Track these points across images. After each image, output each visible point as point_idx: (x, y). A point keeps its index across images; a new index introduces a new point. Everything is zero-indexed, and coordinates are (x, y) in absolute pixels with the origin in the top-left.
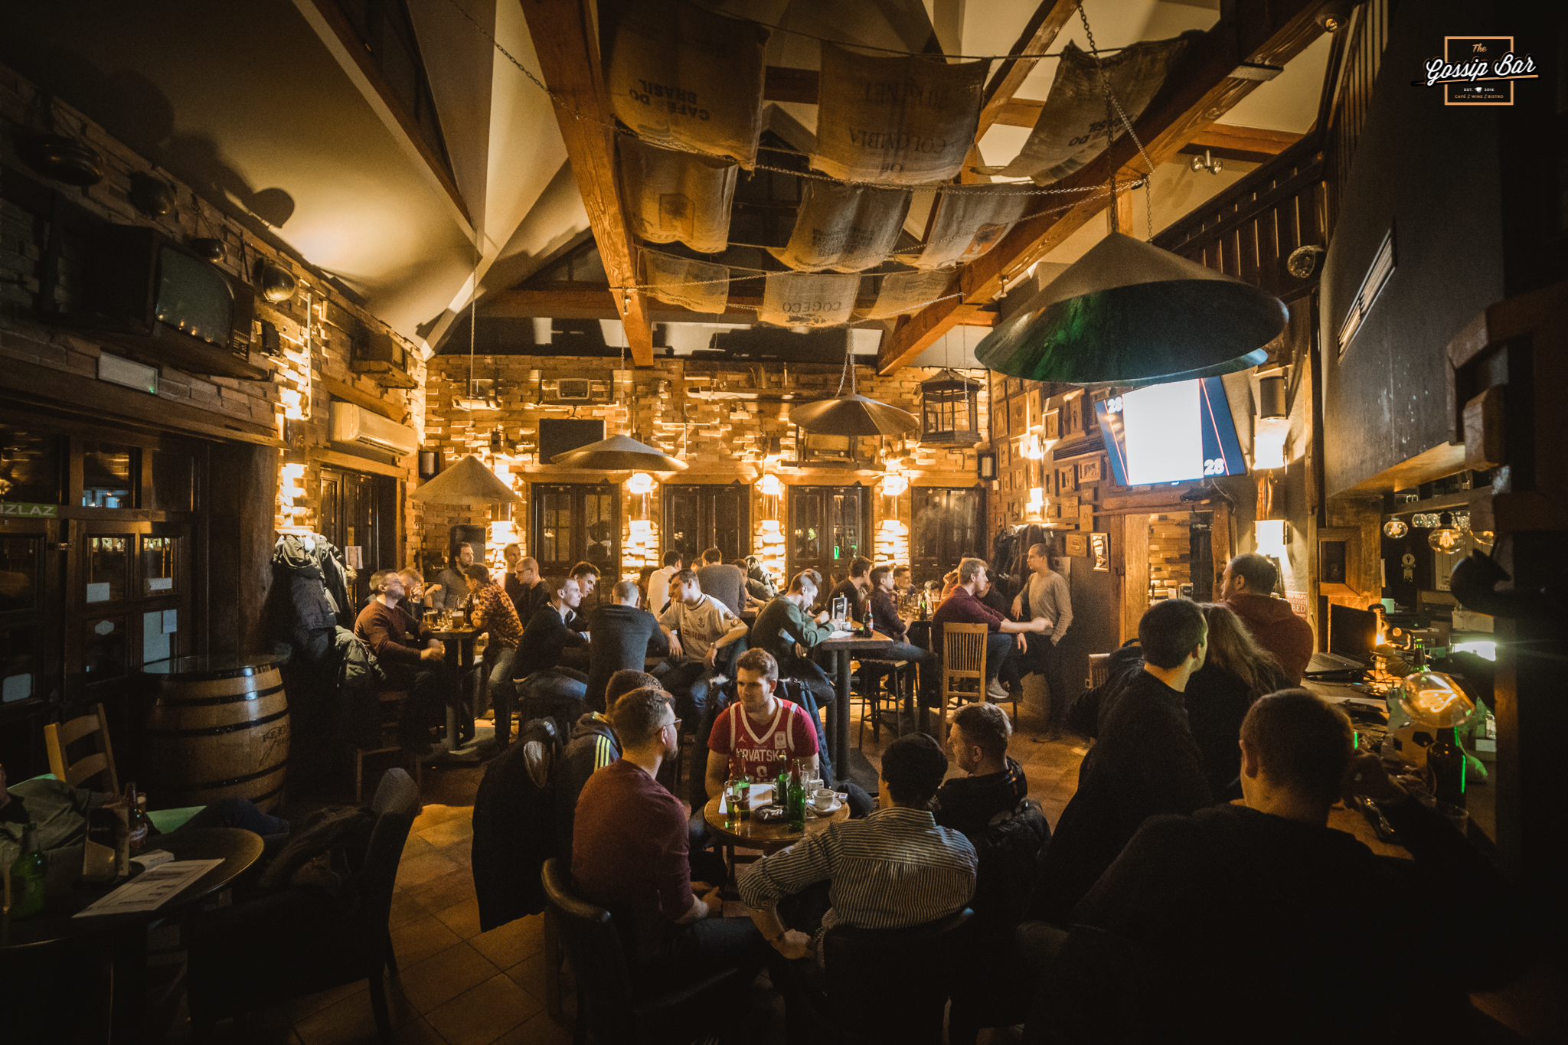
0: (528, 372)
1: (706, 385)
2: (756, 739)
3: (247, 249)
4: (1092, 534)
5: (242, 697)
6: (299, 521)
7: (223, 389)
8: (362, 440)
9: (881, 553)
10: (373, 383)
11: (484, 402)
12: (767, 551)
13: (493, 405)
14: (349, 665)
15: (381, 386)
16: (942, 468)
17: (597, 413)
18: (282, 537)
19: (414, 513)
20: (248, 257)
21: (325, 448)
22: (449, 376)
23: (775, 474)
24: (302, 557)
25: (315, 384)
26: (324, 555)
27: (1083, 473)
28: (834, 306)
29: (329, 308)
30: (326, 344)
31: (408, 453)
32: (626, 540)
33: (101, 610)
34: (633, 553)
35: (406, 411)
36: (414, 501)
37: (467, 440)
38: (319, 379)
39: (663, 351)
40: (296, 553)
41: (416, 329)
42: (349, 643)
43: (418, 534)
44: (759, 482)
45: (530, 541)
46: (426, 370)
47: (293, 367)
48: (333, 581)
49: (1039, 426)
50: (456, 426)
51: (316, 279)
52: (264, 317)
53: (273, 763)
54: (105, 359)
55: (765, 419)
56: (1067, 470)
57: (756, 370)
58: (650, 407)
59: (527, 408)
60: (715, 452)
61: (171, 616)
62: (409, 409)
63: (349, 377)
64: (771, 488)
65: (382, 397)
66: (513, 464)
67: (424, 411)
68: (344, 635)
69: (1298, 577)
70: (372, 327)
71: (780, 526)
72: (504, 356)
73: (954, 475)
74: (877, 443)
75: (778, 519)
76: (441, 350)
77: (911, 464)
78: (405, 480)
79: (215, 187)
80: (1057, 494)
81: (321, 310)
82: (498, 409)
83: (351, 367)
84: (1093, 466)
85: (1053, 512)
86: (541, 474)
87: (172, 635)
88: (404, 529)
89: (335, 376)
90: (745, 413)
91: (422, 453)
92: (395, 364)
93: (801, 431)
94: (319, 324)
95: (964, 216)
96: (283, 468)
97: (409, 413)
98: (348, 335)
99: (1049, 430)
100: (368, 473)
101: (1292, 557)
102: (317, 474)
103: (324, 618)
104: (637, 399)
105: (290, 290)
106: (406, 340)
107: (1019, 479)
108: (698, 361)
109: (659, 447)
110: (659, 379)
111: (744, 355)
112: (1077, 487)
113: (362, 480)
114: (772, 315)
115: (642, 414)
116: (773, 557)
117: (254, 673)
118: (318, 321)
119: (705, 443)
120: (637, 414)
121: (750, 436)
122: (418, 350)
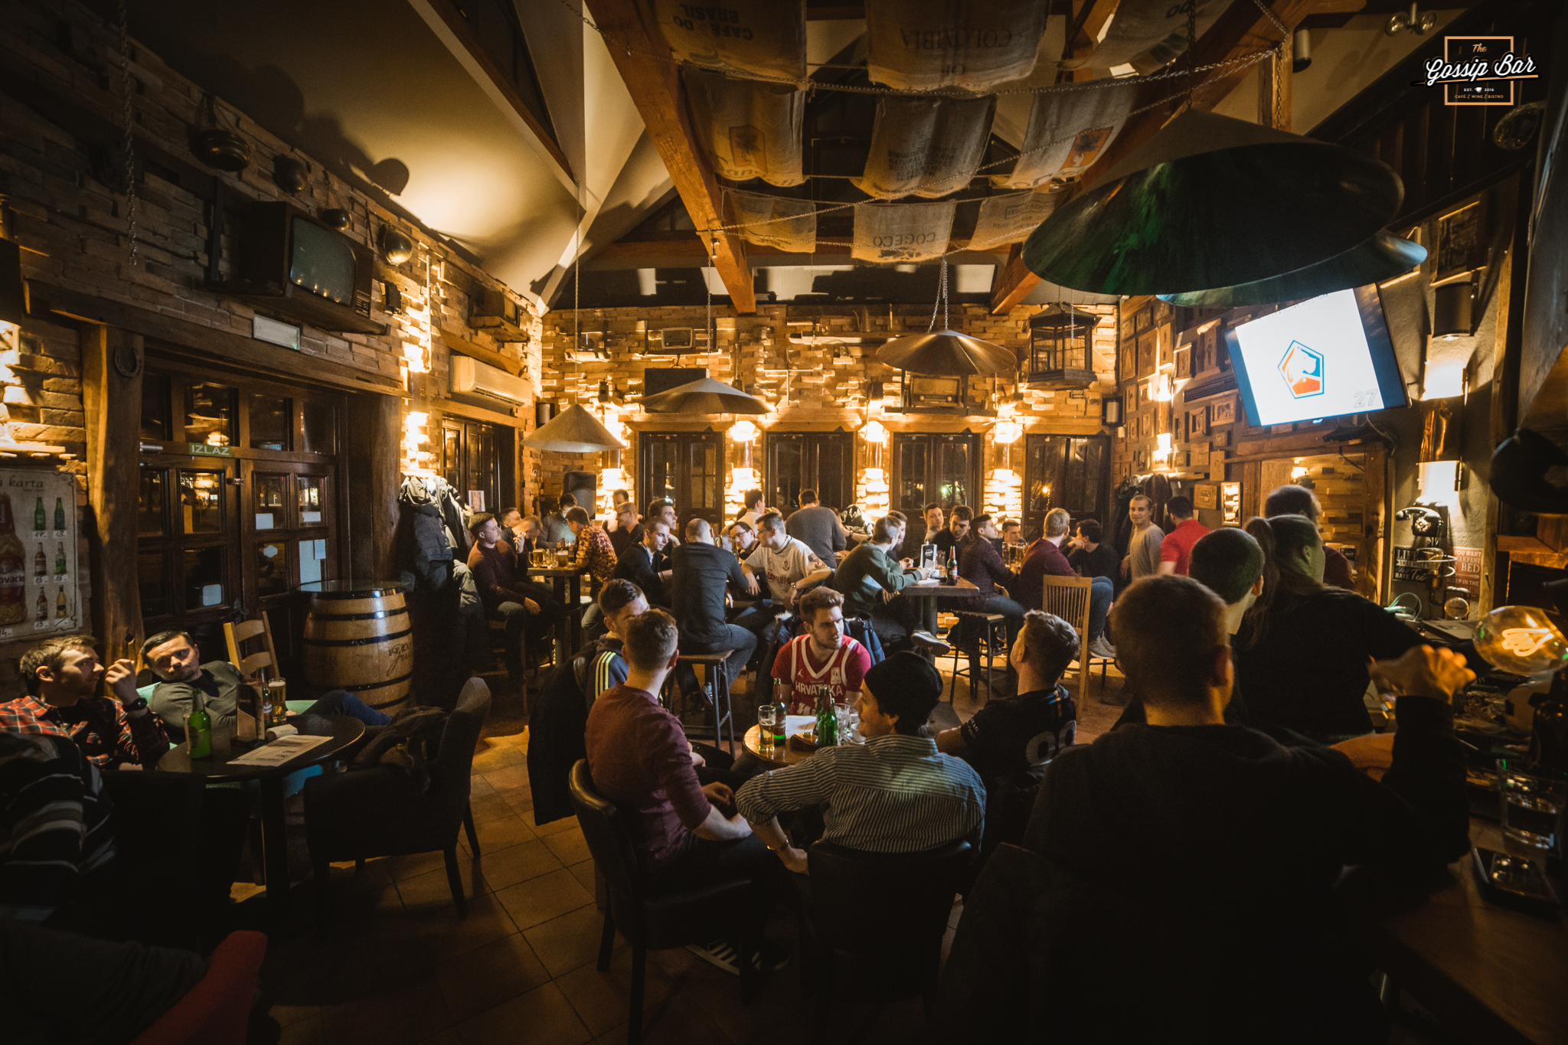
0: (634, 324)
1: (809, 330)
2: (813, 674)
3: (371, 217)
4: (1223, 484)
5: (372, 616)
6: (424, 465)
7: (353, 344)
8: (477, 391)
9: (991, 505)
10: (489, 338)
11: (593, 354)
12: (871, 500)
13: (601, 356)
14: (463, 595)
15: (498, 340)
16: (1061, 414)
17: (700, 362)
18: (407, 478)
19: (531, 461)
20: (371, 224)
21: (446, 398)
22: (562, 330)
23: (879, 421)
24: (423, 496)
25: (434, 340)
26: (444, 495)
27: (1216, 415)
28: (927, 237)
29: (447, 269)
30: (445, 302)
31: (523, 404)
32: (729, 488)
33: (267, 537)
34: (736, 501)
35: (523, 364)
36: (532, 449)
37: (580, 392)
38: (438, 335)
39: (765, 297)
40: (417, 491)
41: (530, 286)
42: (464, 574)
43: (536, 481)
44: (863, 429)
45: (638, 489)
46: (541, 326)
47: (415, 324)
48: (452, 520)
49: (1169, 364)
50: (569, 378)
51: (435, 242)
52: (387, 279)
53: (398, 675)
54: (258, 321)
55: (869, 365)
56: (1197, 411)
57: (860, 314)
58: (753, 355)
59: (634, 358)
60: (818, 399)
61: (321, 544)
62: (525, 362)
63: (467, 333)
64: (875, 435)
65: (499, 351)
66: (622, 413)
67: (541, 364)
68: (461, 567)
69: (1472, 529)
70: (489, 285)
71: (884, 475)
72: (613, 309)
73: (1075, 422)
74: (989, 387)
75: (882, 467)
76: (555, 305)
77: (1026, 409)
78: (522, 430)
79: (342, 163)
80: (1187, 440)
81: (439, 271)
82: (607, 360)
83: (469, 324)
84: (1228, 406)
85: (1182, 460)
86: (649, 423)
87: (322, 561)
88: (522, 476)
89: (454, 331)
90: (849, 358)
91: (539, 405)
92: (509, 319)
93: (908, 376)
94: (438, 284)
95: (1058, 123)
96: (408, 416)
97: (525, 367)
98: (465, 293)
99: (1181, 368)
100: (487, 423)
101: (1465, 506)
102: (438, 423)
103: (442, 551)
104: (740, 347)
105: (408, 252)
106: (521, 296)
107: (1147, 424)
108: (801, 307)
109: (761, 394)
110: (761, 326)
111: (848, 298)
112: (1209, 431)
113: (483, 429)
114: (865, 252)
115: (746, 361)
116: (877, 506)
117: (382, 595)
118: (437, 281)
119: (808, 389)
120: (740, 362)
121: (854, 382)
122: (533, 306)
